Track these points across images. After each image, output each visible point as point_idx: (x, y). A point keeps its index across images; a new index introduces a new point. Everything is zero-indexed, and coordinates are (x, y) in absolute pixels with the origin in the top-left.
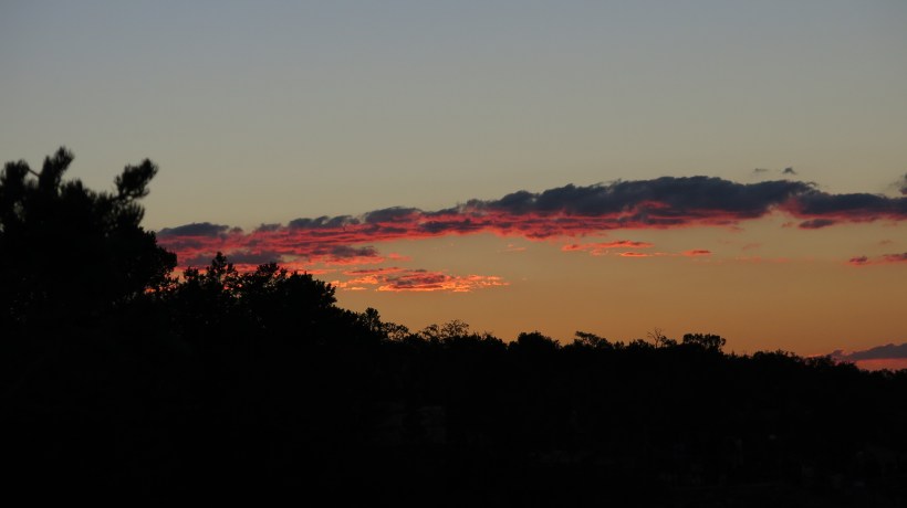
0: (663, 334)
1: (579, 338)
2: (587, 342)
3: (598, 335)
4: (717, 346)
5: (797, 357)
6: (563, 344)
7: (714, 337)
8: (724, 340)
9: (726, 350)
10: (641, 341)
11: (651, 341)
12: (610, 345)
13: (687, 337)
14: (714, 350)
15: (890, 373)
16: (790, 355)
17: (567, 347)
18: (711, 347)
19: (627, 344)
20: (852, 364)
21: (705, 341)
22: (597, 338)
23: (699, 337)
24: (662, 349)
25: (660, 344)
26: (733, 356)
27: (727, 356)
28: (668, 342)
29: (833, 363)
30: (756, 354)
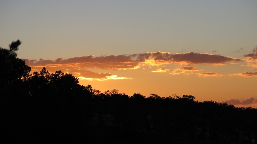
0: (177, 95)
1: (152, 95)
2: (154, 97)
3: (157, 95)
4: (193, 99)
5: (217, 103)
6: (147, 97)
7: (192, 96)
8: (195, 97)
9: (195, 100)
10: (170, 97)
11: (173, 97)
12: (161, 98)
13: (184, 96)
14: (192, 100)
15: (244, 108)
16: (214, 102)
17: (148, 98)
18: (191, 99)
19: (166, 98)
20: (233, 105)
21: (189, 97)
22: (157, 96)
23: (187, 96)
24: (176, 99)
25: (176, 98)
26: (198, 102)
27: (196, 102)
28: (178, 97)
29: (227, 105)
30: (204, 102)
